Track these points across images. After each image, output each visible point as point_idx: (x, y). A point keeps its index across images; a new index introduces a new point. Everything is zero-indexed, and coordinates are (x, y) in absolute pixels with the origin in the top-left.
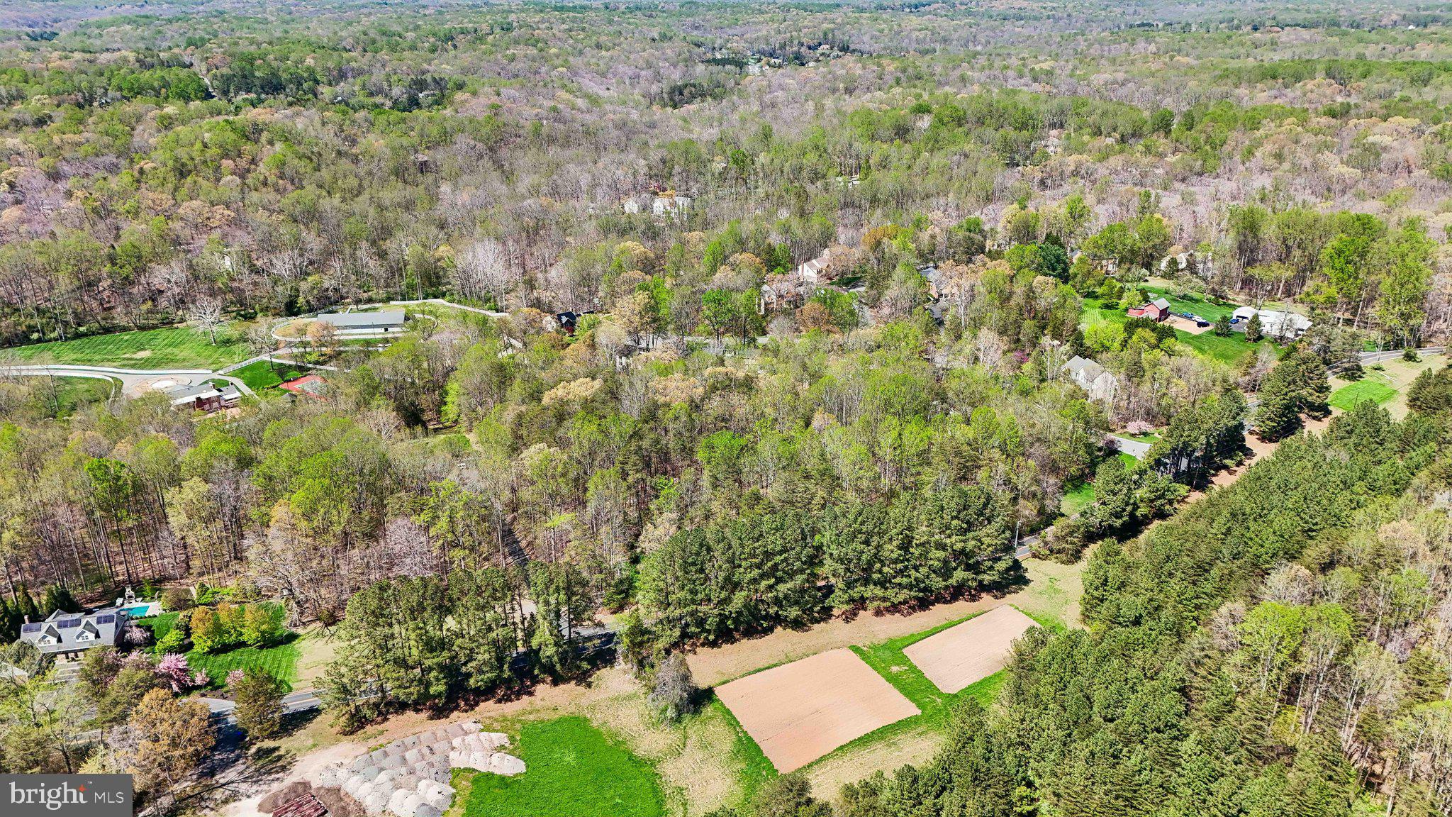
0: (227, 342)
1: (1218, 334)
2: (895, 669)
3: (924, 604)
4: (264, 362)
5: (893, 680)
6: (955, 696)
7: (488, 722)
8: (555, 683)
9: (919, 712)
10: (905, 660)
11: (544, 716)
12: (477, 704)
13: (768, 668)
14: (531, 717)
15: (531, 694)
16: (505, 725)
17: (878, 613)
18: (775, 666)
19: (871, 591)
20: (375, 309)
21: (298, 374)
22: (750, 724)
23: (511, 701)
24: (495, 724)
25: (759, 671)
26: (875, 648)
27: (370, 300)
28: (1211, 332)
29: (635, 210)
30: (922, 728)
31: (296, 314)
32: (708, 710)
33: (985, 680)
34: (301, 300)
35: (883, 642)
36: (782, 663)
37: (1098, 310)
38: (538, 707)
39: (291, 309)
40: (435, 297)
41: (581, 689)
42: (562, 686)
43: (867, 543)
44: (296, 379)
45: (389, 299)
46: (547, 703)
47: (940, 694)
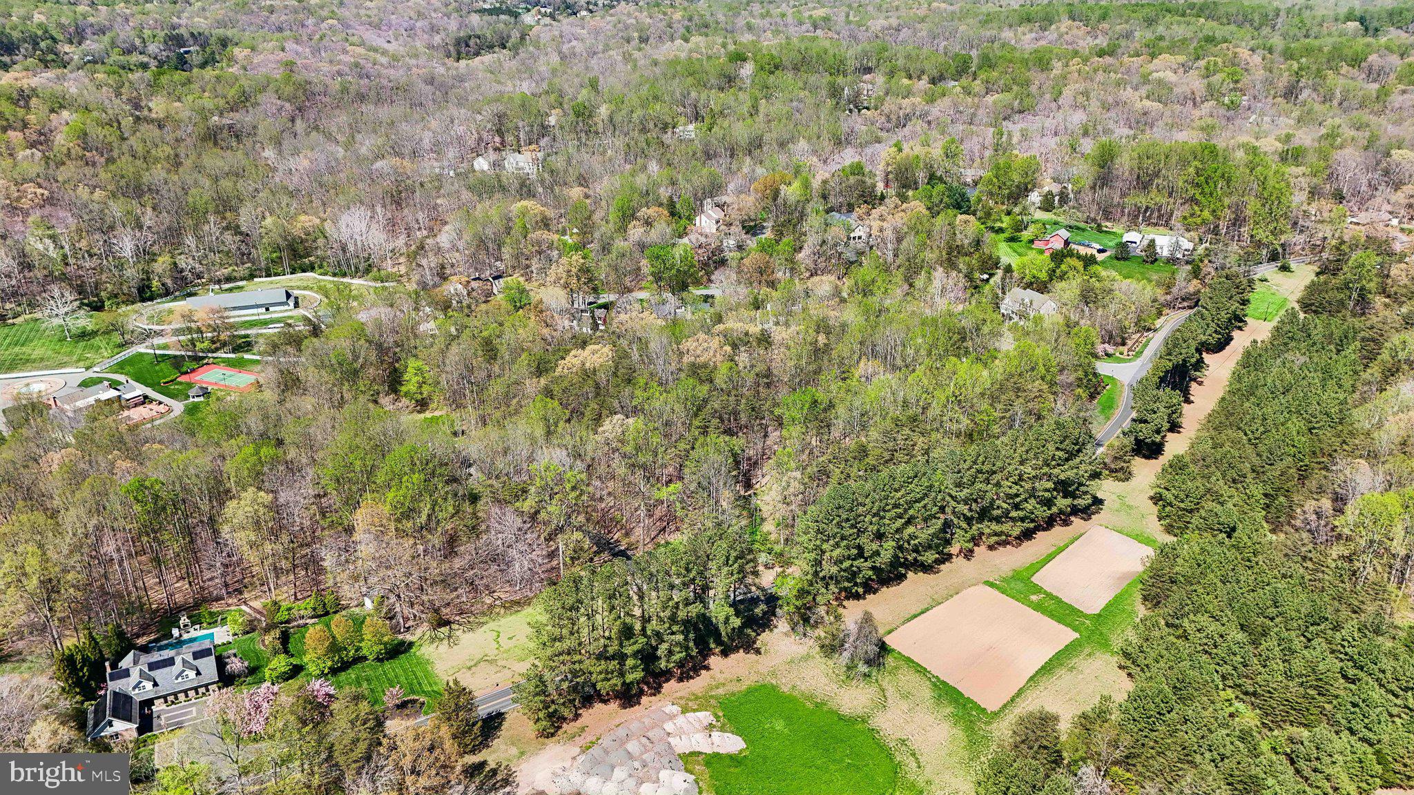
0: (84, 335)
1: (1117, 259)
2: (1034, 598)
3: (1027, 535)
4: (141, 355)
5: (1038, 607)
6: (1099, 615)
7: (683, 702)
8: (725, 653)
9: (1077, 635)
10: (1038, 589)
11: (735, 688)
12: (660, 686)
13: (923, 613)
14: (721, 691)
15: (707, 668)
16: (702, 703)
17: (991, 548)
18: (927, 610)
19: (988, 527)
20: (240, 288)
21: (194, 365)
22: (937, 668)
23: (692, 678)
24: (690, 704)
25: (915, 616)
26: (1004, 580)
27: (229, 279)
28: (1110, 257)
29: (486, 167)
30: (1087, 650)
31: (151, 299)
32: (890, 661)
33: (1116, 597)
34: (155, 283)
35: (1010, 574)
36: (932, 607)
37: (1004, 244)
38: (722, 681)
39: (144, 293)
40: (304, 271)
41: (752, 656)
42: (732, 656)
43: (987, 481)
44: (193, 371)
45: (251, 277)
46: (727, 675)
47: (1086, 616)
